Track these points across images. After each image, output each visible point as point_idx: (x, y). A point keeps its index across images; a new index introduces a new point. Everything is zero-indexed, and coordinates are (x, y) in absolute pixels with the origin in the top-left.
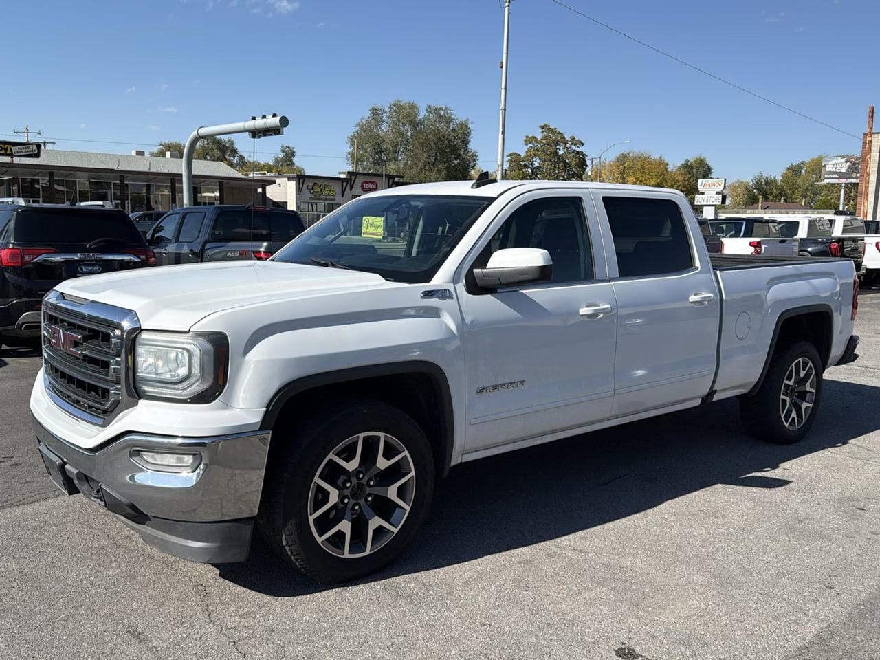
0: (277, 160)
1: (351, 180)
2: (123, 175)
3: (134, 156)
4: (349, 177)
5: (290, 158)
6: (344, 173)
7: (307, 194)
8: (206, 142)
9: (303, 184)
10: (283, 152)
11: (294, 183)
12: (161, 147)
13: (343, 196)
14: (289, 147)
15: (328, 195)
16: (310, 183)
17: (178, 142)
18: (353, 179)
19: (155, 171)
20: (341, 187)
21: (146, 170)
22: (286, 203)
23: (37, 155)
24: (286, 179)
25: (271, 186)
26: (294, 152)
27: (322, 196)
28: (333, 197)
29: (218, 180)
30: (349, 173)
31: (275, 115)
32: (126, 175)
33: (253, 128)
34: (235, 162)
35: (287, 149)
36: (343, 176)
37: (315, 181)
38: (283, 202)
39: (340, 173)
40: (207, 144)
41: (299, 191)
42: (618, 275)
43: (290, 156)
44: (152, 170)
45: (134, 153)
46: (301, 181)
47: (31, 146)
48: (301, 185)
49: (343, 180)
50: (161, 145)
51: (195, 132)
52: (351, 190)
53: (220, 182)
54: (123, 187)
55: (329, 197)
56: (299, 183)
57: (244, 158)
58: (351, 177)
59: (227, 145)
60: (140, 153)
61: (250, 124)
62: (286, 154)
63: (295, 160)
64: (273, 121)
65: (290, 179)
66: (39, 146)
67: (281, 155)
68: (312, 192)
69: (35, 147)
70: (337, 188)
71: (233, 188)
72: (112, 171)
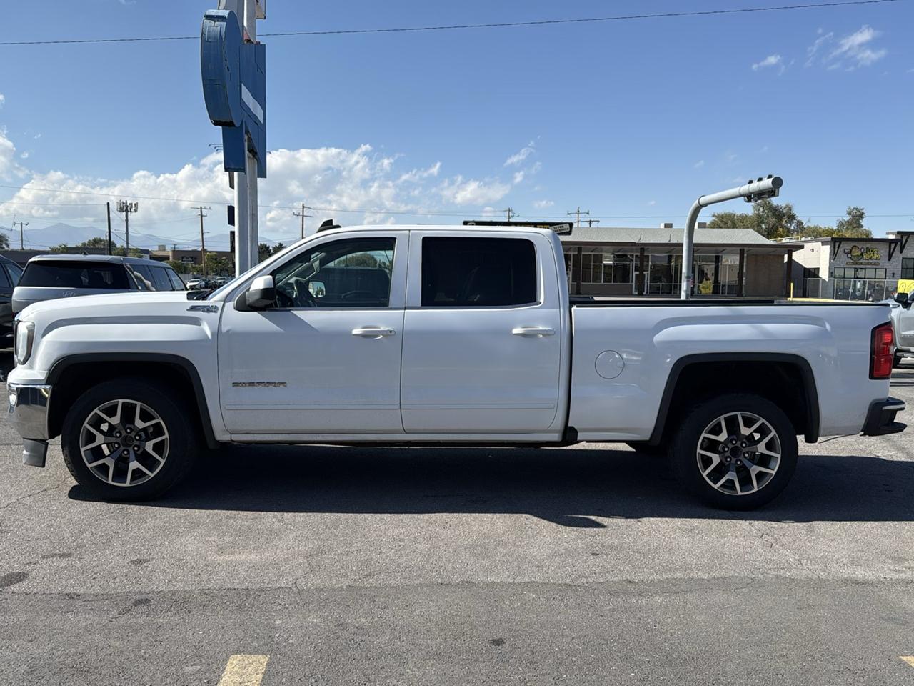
0: (841, 224)
1: (901, 241)
2: (643, 248)
3: (661, 229)
4: (900, 238)
5: (858, 220)
6: (892, 233)
7: (843, 258)
8: (761, 209)
9: (838, 248)
10: (850, 214)
11: (829, 247)
12: (714, 218)
13: (889, 260)
14: (857, 209)
15: (870, 259)
16: (846, 246)
17: (732, 212)
18: (904, 240)
19: (676, 242)
20: (888, 250)
21: (667, 242)
22: (819, 268)
23: (569, 233)
24: (820, 243)
25: (798, 251)
26: (863, 214)
27: (862, 261)
28: (876, 261)
29: (739, 248)
30: (899, 233)
31: (770, 177)
32: (646, 247)
33: (747, 192)
34: (792, 228)
35: (855, 211)
36: (892, 237)
37: (855, 243)
38: (815, 269)
39: (888, 234)
40: (763, 212)
41: (834, 255)
42: (420, 305)
43: (858, 218)
44: (671, 242)
45: (662, 226)
46: (837, 244)
47: (564, 225)
48: (836, 249)
49: (890, 241)
50: (714, 216)
51: (697, 202)
52: (901, 252)
53: (741, 250)
54: (643, 259)
55: (871, 261)
56: (834, 247)
57: (802, 223)
58: (902, 237)
59: (785, 211)
60: (668, 226)
61: (746, 188)
62: (853, 216)
63: (863, 222)
64: (767, 183)
65: (824, 243)
66: (571, 225)
67: (847, 218)
68: (850, 256)
69: (568, 226)
70: (884, 251)
71: (756, 255)
72: (633, 244)
